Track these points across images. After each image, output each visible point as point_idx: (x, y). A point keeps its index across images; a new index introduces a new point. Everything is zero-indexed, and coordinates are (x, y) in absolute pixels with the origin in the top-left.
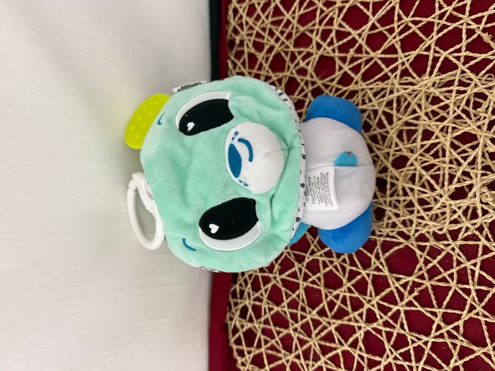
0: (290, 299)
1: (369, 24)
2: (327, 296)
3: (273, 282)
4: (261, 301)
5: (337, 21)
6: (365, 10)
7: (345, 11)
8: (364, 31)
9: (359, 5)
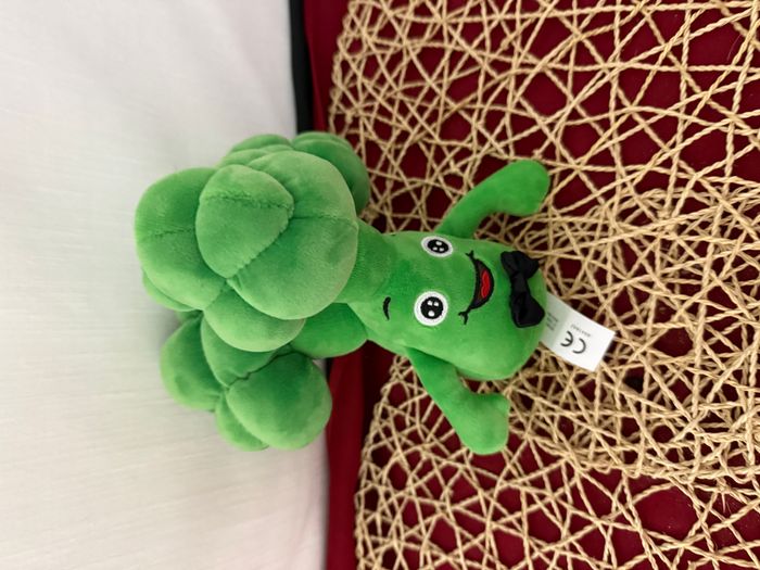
0: (468, 545)
1: (567, 110)
2: (532, 551)
3: (440, 514)
4: (419, 542)
5: (514, 97)
6: (560, 85)
7: (527, 82)
8: (558, 119)
9: (549, 74)
